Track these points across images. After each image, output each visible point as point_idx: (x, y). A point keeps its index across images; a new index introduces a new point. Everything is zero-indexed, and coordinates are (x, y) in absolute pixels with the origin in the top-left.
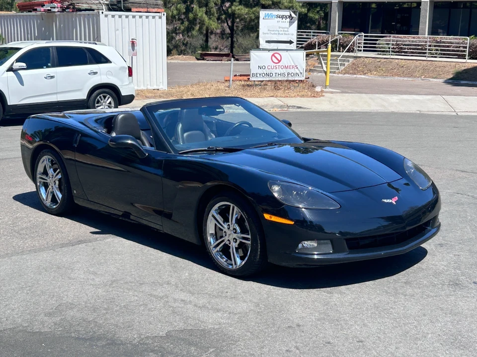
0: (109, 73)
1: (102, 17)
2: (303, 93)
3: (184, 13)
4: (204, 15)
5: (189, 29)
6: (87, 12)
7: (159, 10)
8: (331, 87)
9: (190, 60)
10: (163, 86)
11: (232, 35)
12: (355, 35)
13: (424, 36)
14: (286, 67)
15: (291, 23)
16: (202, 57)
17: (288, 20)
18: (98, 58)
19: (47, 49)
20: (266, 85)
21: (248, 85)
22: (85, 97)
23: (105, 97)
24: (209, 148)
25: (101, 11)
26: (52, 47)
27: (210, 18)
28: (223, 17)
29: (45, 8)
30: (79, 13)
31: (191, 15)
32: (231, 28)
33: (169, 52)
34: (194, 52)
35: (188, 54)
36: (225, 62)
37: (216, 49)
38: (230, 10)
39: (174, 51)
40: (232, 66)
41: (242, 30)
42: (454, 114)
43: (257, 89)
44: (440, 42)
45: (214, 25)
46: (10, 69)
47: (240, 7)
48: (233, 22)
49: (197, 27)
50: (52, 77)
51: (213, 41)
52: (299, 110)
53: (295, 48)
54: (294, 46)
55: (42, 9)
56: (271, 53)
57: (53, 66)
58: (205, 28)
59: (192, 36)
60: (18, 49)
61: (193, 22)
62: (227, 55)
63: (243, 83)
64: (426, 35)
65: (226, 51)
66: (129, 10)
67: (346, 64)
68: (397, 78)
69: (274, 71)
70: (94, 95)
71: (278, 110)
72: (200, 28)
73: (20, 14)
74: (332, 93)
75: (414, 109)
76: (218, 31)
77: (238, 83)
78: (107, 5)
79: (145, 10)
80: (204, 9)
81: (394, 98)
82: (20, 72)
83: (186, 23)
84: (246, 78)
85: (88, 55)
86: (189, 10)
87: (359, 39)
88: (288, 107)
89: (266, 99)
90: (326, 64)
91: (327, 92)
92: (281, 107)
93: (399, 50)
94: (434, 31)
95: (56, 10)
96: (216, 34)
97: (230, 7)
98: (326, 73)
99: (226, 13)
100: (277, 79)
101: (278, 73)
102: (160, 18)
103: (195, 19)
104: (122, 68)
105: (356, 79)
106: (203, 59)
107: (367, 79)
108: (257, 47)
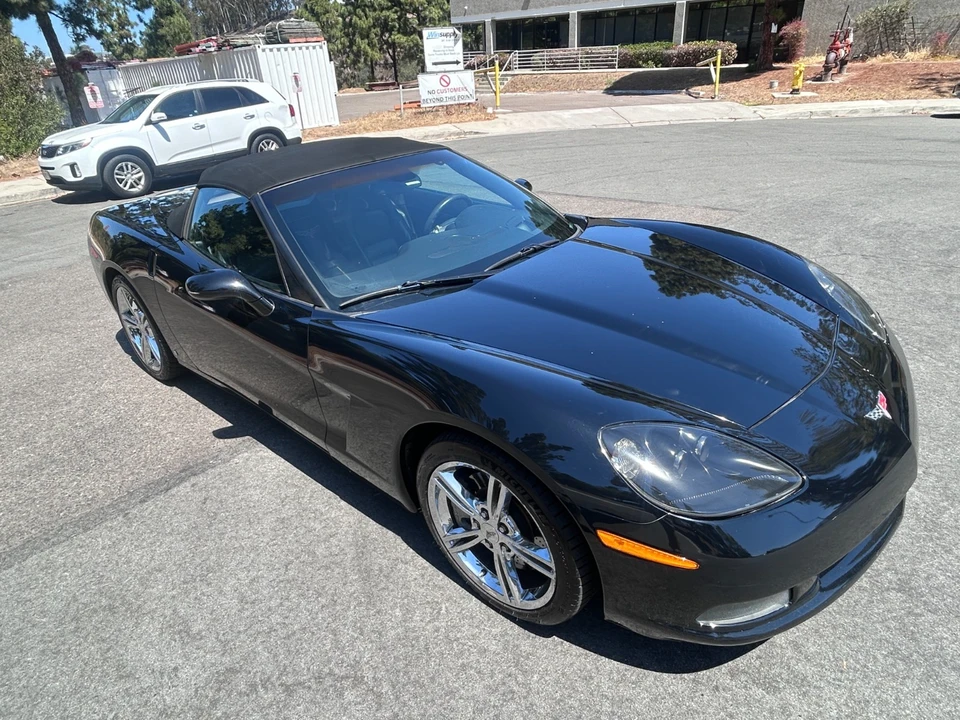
0: (268, 114)
1: (259, 51)
2: (476, 116)
3: (349, 47)
4: (367, 47)
5: (355, 62)
6: (243, 48)
7: (319, 39)
8: (501, 107)
9: (360, 92)
10: (336, 123)
11: (394, 65)
12: (510, 53)
13: (574, 48)
14: (455, 90)
15: (456, 41)
16: (371, 88)
17: (453, 38)
18: (252, 98)
19: (190, 93)
20: (437, 111)
21: (420, 113)
22: (246, 146)
23: (268, 143)
24: (404, 285)
25: (257, 46)
26: (195, 90)
27: (373, 50)
28: (385, 47)
29: (200, 48)
30: (235, 50)
31: (355, 48)
32: (393, 58)
33: (340, 87)
34: (363, 85)
35: (358, 86)
36: (391, 90)
37: (382, 79)
38: (390, 40)
39: (344, 85)
40: (401, 94)
41: (403, 59)
42: (629, 126)
43: (430, 116)
44: (592, 53)
45: (377, 55)
46: (149, 122)
47: (399, 36)
48: (394, 52)
49: (362, 60)
50: (202, 127)
51: (379, 72)
52: (476, 136)
53: (462, 68)
54: (461, 66)
55: (197, 50)
56: (440, 75)
57: (200, 113)
58: (369, 59)
59: (359, 69)
60: (155, 96)
61: (357, 55)
62: (393, 84)
63: (414, 110)
64: (576, 48)
65: (391, 81)
66: (287, 42)
67: (506, 82)
68: (554, 93)
69: (444, 95)
70: (255, 142)
71: (455, 138)
72: (365, 60)
73: (181, 57)
74: (504, 113)
75: (588, 124)
76: (382, 62)
77: (410, 111)
78: (264, 38)
79: (304, 40)
80: (366, 41)
81: (566, 114)
82: (161, 124)
83: (352, 56)
84: (415, 105)
85: (240, 96)
86: (352, 43)
87: (514, 56)
88: (465, 133)
89: (441, 127)
90: (495, 84)
91: (499, 113)
92: (458, 134)
93: (554, 65)
94: (583, 42)
95: (212, 49)
96: (380, 65)
97: (390, 37)
98: (495, 93)
99: (387, 42)
100: (448, 103)
101: (448, 97)
102: (321, 47)
103: (359, 51)
104: (282, 107)
105: (516, 97)
106: (372, 90)
107: (528, 97)
108: (423, 70)
